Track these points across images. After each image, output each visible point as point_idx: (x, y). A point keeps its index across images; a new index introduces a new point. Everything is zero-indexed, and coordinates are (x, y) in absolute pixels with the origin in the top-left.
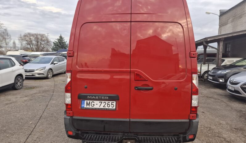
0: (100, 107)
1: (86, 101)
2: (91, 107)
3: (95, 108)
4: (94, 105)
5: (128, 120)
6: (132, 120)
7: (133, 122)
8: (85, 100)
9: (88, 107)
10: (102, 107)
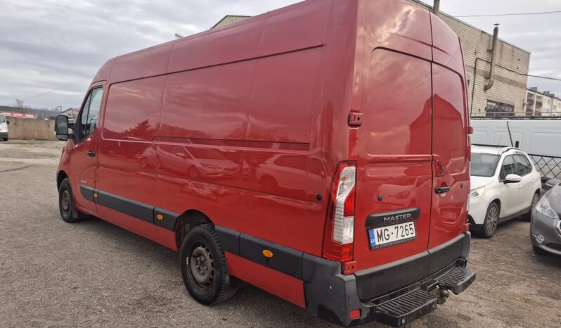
0: (398, 239)
1: (375, 230)
2: (385, 241)
3: (392, 242)
4: (388, 235)
5: (425, 253)
6: (432, 251)
7: (435, 253)
8: (373, 228)
9: (381, 242)
10: (400, 238)
